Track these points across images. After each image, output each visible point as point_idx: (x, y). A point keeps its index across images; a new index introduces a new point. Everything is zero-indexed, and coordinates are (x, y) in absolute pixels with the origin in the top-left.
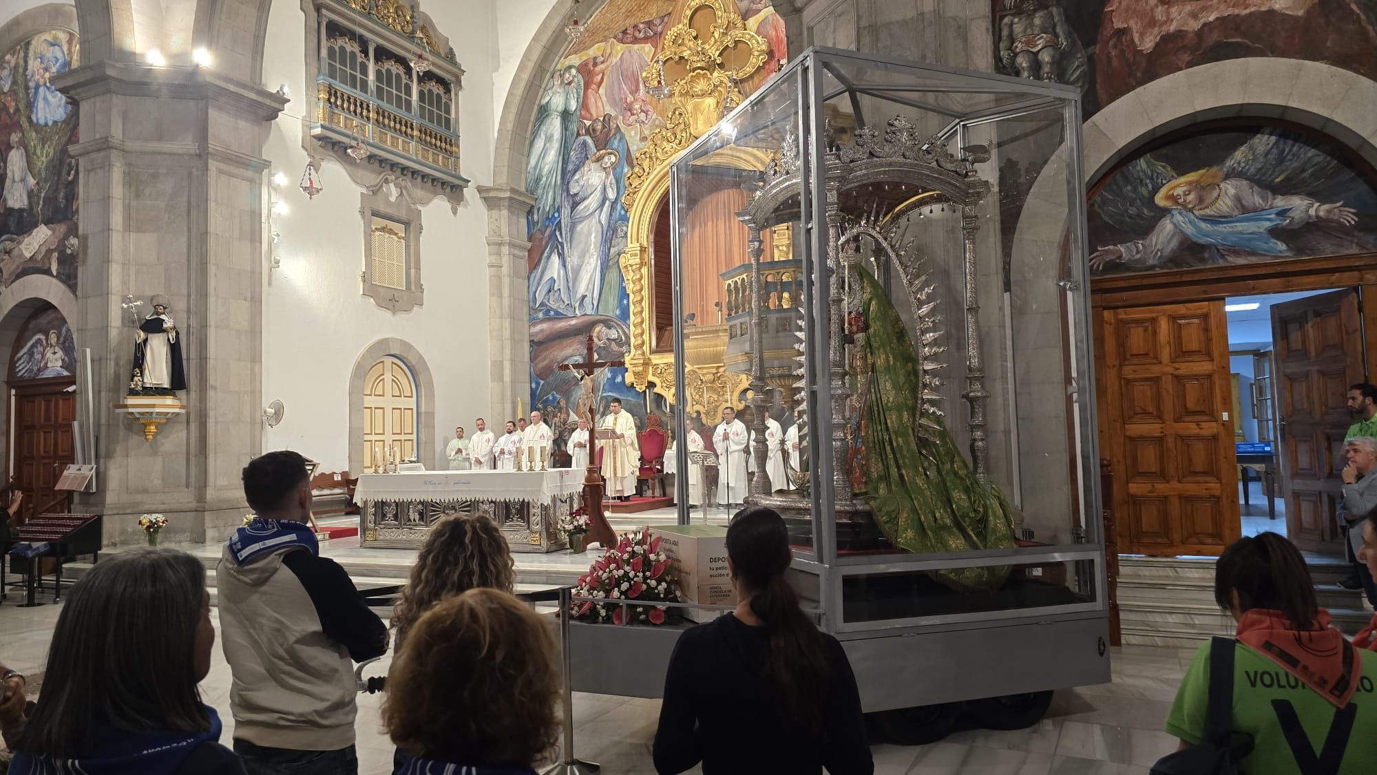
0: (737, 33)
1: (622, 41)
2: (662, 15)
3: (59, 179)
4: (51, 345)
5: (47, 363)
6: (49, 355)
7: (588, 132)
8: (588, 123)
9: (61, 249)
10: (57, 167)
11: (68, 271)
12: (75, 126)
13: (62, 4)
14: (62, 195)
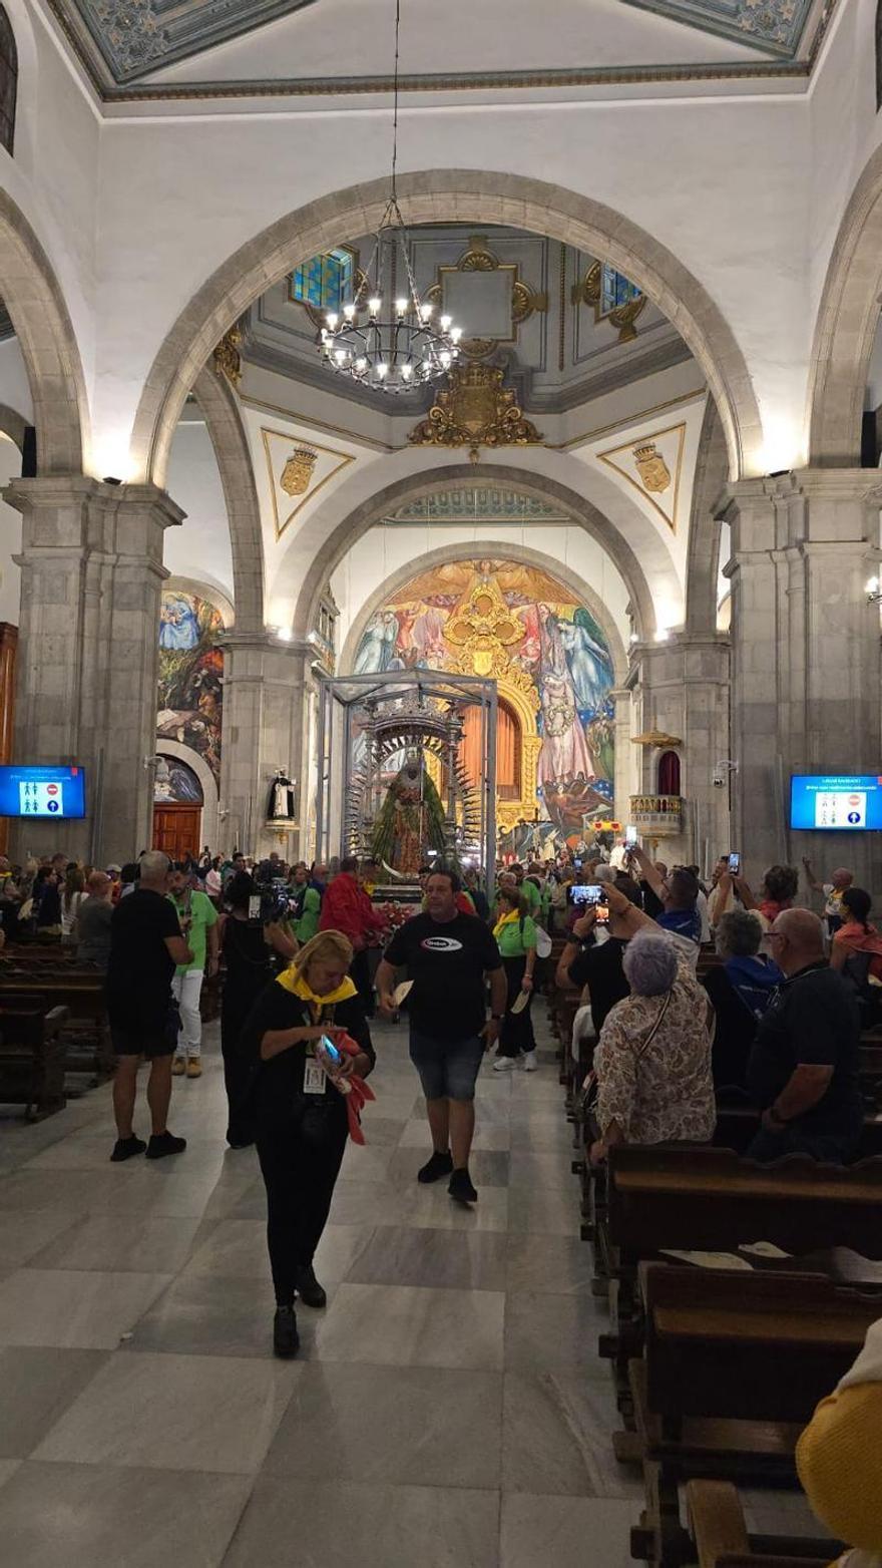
0: (504, 617)
1: (427, 603)
2: (456, 593)
3: (185, 683)
6: (156, 786)
7: (400, 656)
8: (401, 651)
9: (188, 726)
10: (183, 676)
11: (194, 740)
12: (201, 655)
13: (197, 582)
14: (188, 694)
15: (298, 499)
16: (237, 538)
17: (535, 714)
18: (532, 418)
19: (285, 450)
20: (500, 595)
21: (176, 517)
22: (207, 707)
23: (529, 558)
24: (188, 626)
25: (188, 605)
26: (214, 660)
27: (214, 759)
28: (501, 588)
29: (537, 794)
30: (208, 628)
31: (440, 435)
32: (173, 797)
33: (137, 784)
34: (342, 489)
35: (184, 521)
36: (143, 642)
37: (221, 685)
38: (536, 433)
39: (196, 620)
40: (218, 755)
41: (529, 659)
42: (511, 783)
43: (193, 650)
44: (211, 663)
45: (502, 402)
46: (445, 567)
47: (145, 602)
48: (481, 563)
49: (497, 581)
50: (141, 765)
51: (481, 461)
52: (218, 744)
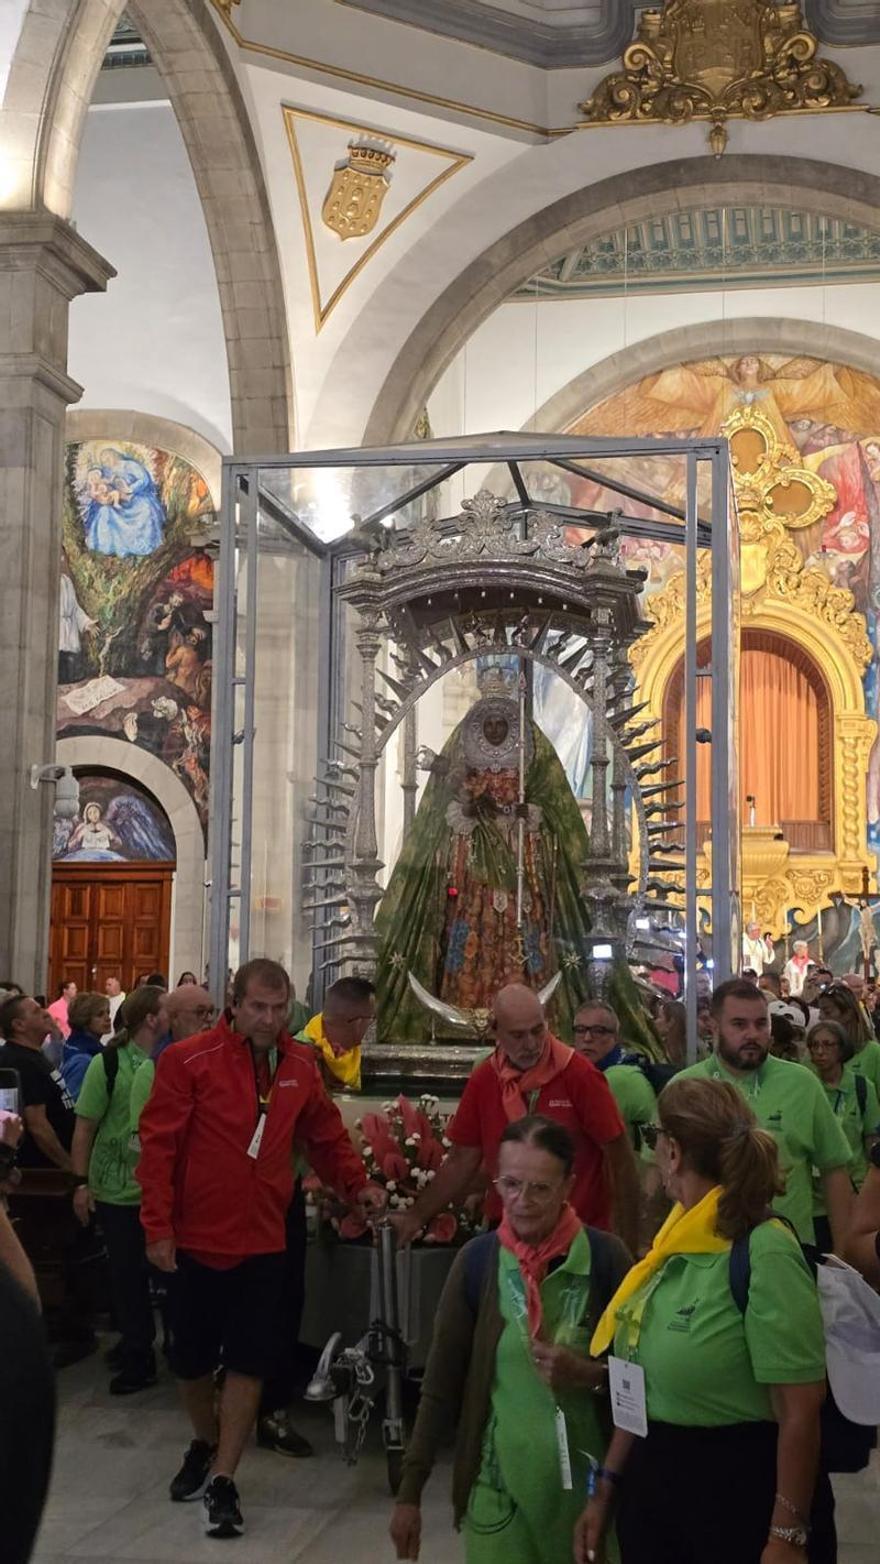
0: (790, 473)
2: (689, 427)
4: (89, 821)
5: (81, 843)
6: (84, 831)
9: (144, 709)
10: (136, 610)
11: (158, 737)
12: (169, 566)
13: (161, 419)
14: (146, 644)
15: (359, 244)
16: (237, 327)
17: (859, 672)
18: (833, 54)
19: (330, 147)
20: (781, 424)
21: (92, 277)
22: (181, 670)
23: (843, 349)
24: (144, 508)
25: (144, 467)
26: (195, 575)
27: (196, 774)
28: (783, 414)
29: (869, 839)
30: (184, 513)
31: (645, 100)
32: (119, 852)
33: (15, 821)
34: (445, 222)
35: (111, 282)
36: (26, 528)
37: (210, 625)
38: (847, 84)
39: (159, 496)
40: (204, 765)
41: (843, 558)
42: (813, 816)
43: (155, 557)
44: (189, 581)
45: (775, 26)
46: (664, 375)
47: (29, 448)
48: (739, 364)
49: (776, 398)
50: (23, 780)
51: (733, 148)
52: (205, 745)
